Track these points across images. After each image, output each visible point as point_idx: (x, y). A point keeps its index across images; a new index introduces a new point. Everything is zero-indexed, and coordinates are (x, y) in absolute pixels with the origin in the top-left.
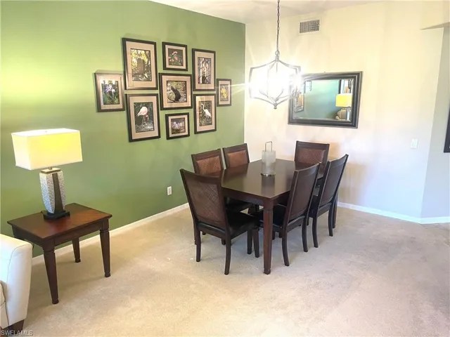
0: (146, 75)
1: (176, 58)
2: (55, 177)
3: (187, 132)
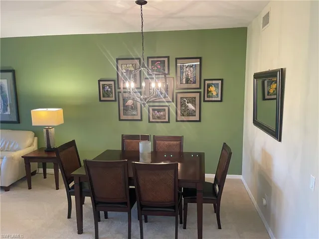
0: (132, 80)
1: (159, 67)
2: (47, 131)
3: (167, 120)
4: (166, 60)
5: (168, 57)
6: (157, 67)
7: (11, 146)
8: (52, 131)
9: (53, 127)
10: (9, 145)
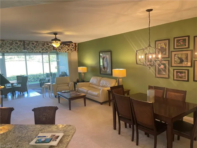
0: (164, 53)
1: (182, 43)
2: (118, 80)
3: (186, 79)
4: (187, 38)
5: (189, 37)
6: (180, 44)
8: (121, 80)
9: (121, 78)
10: (106, 84)
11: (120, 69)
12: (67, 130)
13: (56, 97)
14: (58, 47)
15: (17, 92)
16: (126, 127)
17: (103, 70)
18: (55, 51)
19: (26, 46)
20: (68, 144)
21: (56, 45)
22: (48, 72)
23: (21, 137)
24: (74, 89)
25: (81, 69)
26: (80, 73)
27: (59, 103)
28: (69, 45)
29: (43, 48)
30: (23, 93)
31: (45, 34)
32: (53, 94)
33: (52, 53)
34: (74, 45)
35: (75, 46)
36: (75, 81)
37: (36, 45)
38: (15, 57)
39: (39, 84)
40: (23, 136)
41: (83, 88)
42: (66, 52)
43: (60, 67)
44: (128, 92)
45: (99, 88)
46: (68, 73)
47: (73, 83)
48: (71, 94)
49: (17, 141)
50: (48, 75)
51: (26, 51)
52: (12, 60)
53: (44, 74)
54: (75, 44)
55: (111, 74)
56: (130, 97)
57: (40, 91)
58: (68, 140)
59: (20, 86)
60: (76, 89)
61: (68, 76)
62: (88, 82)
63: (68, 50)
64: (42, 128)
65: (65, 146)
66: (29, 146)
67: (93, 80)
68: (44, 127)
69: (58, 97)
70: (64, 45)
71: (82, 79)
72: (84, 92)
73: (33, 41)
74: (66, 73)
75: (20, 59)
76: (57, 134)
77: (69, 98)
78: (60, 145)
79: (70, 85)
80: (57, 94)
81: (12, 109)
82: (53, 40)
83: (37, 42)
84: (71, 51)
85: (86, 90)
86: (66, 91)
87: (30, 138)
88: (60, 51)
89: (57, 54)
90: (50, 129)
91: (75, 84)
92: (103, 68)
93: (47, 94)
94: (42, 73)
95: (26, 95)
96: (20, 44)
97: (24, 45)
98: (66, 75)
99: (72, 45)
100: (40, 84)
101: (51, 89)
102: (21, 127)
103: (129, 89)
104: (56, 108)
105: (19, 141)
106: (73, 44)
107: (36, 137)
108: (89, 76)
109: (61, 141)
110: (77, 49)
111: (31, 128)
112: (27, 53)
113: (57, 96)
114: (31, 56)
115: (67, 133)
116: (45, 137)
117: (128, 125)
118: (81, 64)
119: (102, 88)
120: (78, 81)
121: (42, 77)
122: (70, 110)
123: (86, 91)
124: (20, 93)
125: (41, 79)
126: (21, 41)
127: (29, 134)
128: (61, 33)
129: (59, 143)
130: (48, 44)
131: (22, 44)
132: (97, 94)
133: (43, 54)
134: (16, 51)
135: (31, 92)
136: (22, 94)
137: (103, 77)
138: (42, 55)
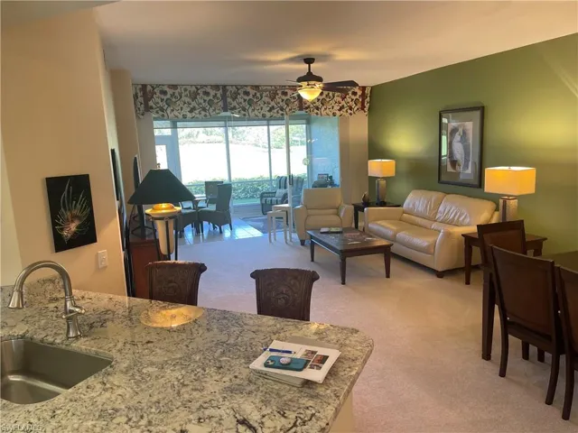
2: (505, 202)
7: (461, 219)
8: (513, 203)
9: (516, 197)
10: (460, 216)
11: (513, 168)
12: (347, 342)
13: (303, 243)
14: (313, 103)
15: (205, 223)
16: (526, 356)
17: (450, 169)
18: (304, 112)
19: (229, 100)
20: (353, 383)
21: (309, 94)
22: (284, 173)
23: (228, 344)
24: (353, 225)
25: (377, 167)
26: (373, 180)
27: (313, 260)
28: (344, 93)
29: (273, 104)
30: (220, 229)
31: (280, 63)
32: (295, 236)
33: (295, 118)
34: (359, 93)
35: (363, 96)
36: (359, 201)
37: (254, 95)
38: (198, 133)
39: (258, 205)
40: (232, 341)
41: (380, 224)
42: (334, 115)
43: (316, 160)
44: (538, 245)
45: (434, 226)
46: (337, 179)
47: (353, 207)
48: (345, 240)
49: (216, 355)
50: (282, 182)
51: (228, 114)
52: (192, 139)
53: (271, 180)
54: (364, 88)
55: (476, 183)
56: (553, 263)
57: (261, 225)
58: (354, 373)
59: (212, 208)
60: (359, 224)
61: (335, 185)
62: (399, 206)
63: (340, 110)
64: (278, 326)
65: (347, 388)
66: (247, 370)
67: (416, 201)
68: (282, 324)
69: (310, 243)
70: (331, 94)
71: (377, 196)
72: (383, 237)
73: (246, 86)
74: (331, 177)
75: (212, 138)
76: (321, 351)
77: (341, 251)
78: (332, 381)
79: (342, 214)
80: (308, 237)
81: (201, 268)
82: (300, 80)
83: (257, 87)
84: (349, 111)
85: (392, 230)
86: (333, 230)
87: (249, 349)
88: (317, 114)
89: (309, 122)
90: (299, 334)
91: (358, 209)
92: (449, 163)
93: (280, 235)
94: (267, 175)
95: (227, 233)
96: (215, 96)
97: (224, 97)
98: (332, 184)
99: (355, 94)
100: (262, 205)
101: (291, 222)
102: (225, 318)
103: (542, 235)
104: (313, 277)
105: (223, 353)
106: (356, 89)
107: (265, 350)
108: (400, 187)
109: (332, 373)
110: (367, 106)
111: (251, 322)
112: (230, 119)
113: (308, 242)
114: (241, 129)
115: (349, 351)
116: (290, 352)
117: (533, 350)
118: (376, 151)
119: (443, 229)
120: (367, 203)
121: (267, 188)
122: (343, 283)
123: (390, 233)
124: (214, 227)
125: (263, 193)
126: (216, 87)
127: (246, 339)
128: (325, 57)
129: (329, 377)
130: (285, 94)
131: (219, 95)
132: (426, 244)
133: (272, 122)
134: (205, 116)
135: (239, 225)
136: (218, 230)
137: (449, 194)
138: (268, 125)
